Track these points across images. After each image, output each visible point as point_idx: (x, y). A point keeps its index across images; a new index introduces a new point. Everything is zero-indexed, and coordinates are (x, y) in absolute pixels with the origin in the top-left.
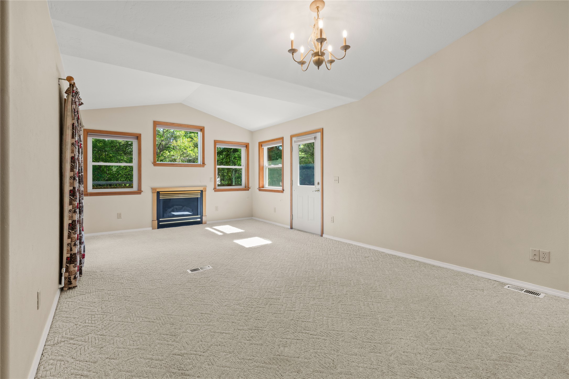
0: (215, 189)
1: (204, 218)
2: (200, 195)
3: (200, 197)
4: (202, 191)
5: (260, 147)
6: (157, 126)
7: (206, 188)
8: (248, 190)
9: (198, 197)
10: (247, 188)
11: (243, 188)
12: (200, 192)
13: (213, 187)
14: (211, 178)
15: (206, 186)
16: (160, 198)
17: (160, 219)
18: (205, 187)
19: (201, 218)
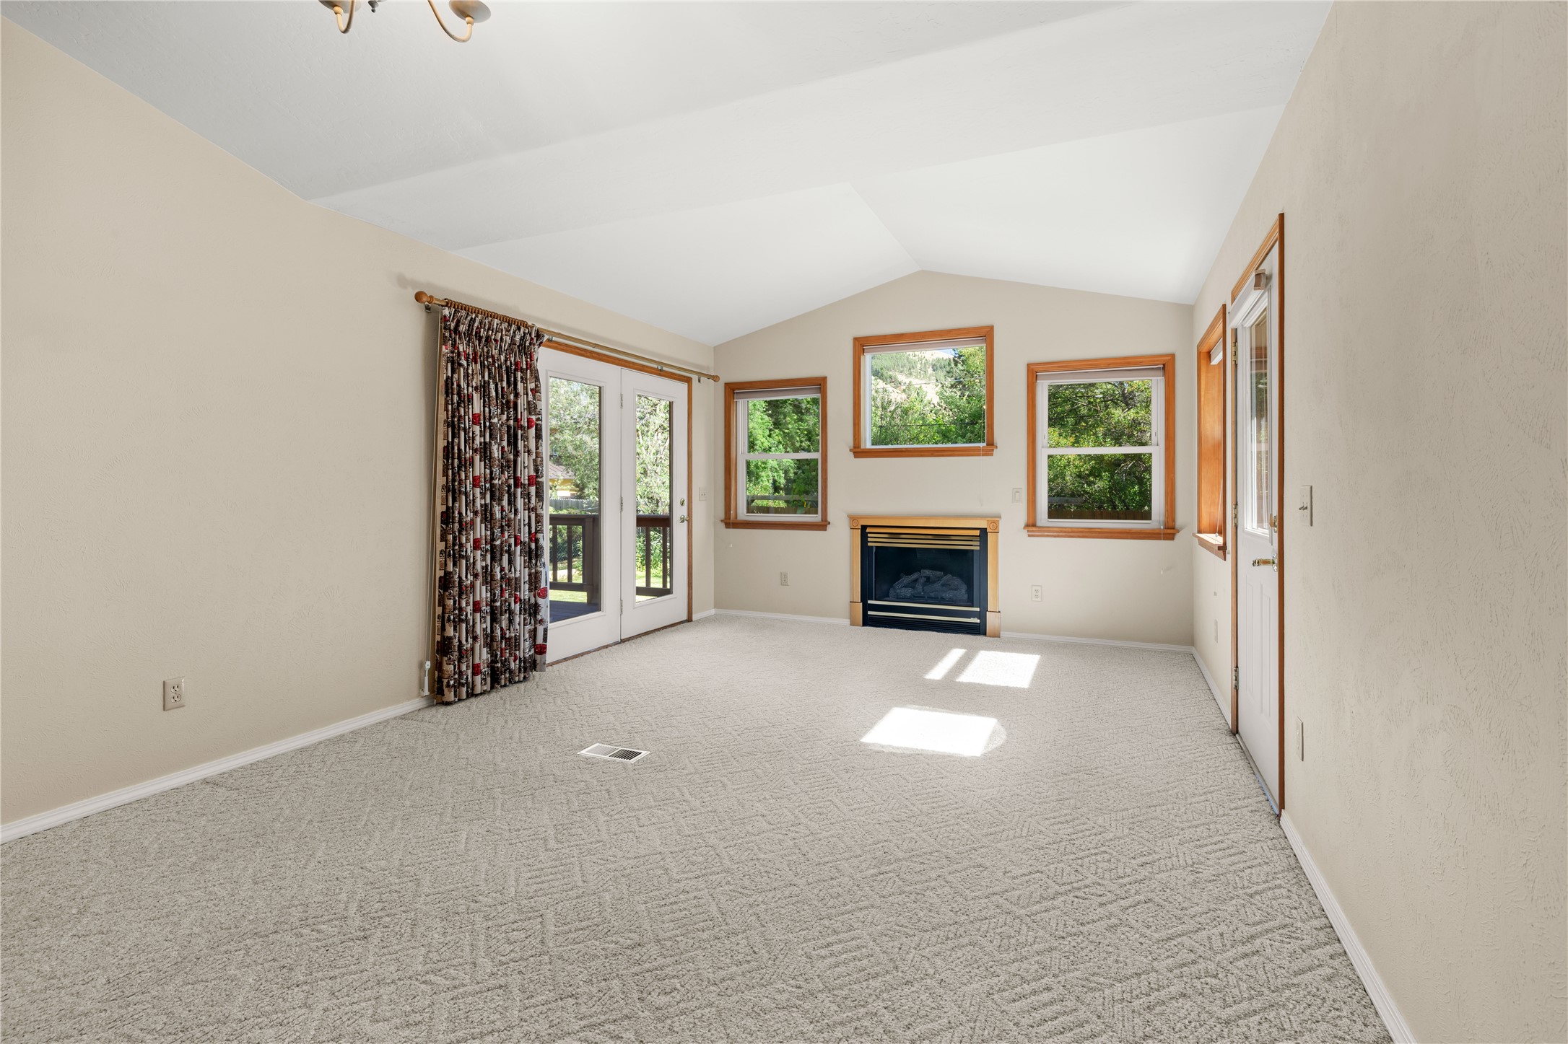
0: (1031, 529)
1: (991, 619)
2: (978, 543)
3: (978, 548)
4: (984, 532)
5: (1203, 362)
6: (865, 351)
7: (998, 521)
8: (1171, 537)
9: (973, 550)
10: (1169, 532)
11: (1154, 530)
12: (977, 533)
13: (1022, 518)
14: (1017, 491)
15: (1000, 517)
16: (869, 544)
17: (870, 602)
18: (995, 519)
19: (982, 616)
